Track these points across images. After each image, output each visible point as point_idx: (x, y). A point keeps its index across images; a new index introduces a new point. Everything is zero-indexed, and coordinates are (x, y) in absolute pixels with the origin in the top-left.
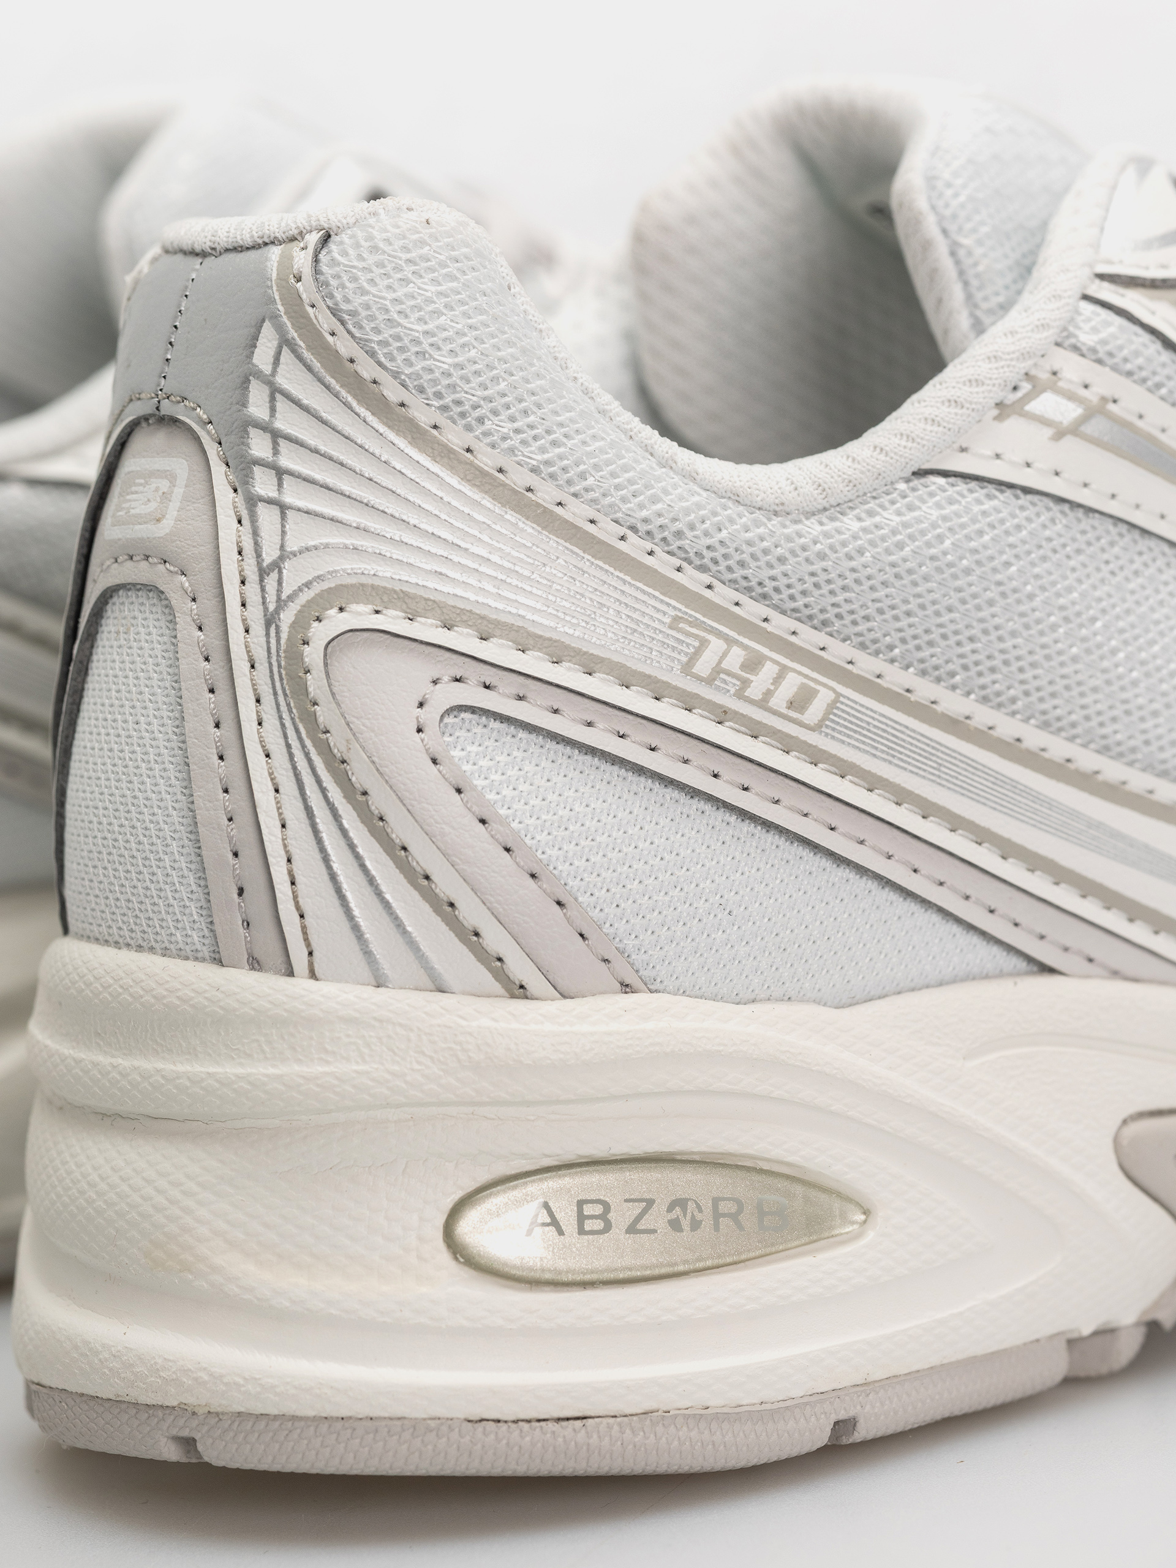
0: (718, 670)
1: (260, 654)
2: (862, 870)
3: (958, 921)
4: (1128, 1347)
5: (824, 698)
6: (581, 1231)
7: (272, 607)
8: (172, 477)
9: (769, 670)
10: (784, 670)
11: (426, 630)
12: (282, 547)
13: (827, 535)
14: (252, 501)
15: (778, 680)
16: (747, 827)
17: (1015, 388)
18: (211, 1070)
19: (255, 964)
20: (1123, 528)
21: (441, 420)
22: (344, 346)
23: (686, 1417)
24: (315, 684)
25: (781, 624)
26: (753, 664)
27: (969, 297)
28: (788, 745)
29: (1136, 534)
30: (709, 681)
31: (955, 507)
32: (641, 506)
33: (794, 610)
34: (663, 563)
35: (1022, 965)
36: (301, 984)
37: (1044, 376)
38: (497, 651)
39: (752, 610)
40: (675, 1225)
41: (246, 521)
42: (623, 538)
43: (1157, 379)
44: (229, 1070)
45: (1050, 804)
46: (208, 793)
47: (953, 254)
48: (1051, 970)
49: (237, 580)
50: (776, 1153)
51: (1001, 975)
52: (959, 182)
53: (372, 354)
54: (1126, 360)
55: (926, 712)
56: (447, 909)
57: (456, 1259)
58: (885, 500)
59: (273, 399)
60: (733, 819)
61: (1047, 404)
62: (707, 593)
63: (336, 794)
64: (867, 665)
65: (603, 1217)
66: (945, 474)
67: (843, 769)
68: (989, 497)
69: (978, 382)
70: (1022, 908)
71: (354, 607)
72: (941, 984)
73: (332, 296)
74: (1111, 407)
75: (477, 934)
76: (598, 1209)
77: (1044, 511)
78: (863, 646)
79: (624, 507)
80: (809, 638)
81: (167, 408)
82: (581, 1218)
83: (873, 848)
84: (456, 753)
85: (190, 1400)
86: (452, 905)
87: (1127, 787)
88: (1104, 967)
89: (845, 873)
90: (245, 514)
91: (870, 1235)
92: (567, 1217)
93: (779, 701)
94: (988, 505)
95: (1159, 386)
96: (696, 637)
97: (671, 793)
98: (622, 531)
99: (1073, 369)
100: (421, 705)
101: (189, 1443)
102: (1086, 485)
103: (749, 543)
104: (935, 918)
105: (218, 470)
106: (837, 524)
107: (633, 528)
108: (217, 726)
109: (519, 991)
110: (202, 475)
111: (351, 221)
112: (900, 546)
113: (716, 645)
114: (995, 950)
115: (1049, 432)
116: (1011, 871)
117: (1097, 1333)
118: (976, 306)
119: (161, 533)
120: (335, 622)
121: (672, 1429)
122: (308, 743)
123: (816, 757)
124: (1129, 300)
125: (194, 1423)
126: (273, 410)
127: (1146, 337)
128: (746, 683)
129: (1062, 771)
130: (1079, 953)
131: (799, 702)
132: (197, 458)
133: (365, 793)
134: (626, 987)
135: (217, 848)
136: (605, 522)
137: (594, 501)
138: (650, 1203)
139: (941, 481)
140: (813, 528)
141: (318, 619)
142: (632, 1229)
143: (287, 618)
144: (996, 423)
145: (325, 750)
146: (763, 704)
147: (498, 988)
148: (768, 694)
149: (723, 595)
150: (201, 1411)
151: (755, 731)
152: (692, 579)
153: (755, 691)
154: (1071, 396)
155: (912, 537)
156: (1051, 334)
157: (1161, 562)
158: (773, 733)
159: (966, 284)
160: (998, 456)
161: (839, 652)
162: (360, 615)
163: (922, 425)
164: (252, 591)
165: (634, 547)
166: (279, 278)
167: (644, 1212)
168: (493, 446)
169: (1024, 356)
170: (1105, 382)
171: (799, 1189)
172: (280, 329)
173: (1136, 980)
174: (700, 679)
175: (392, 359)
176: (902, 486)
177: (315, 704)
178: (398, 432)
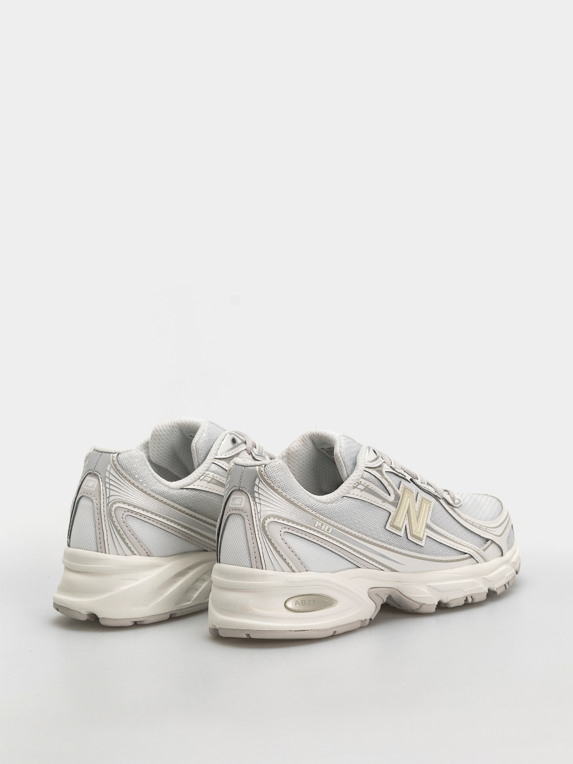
0: (318, 526)
1: (258, 524)
2: (336, 554)
3: (348, 560)
4: (368, 622)
5: (331, 529)
6: (302, 605)
7: (260, 518)
8: (242, 499)
9: (324, 525)
10: (326, 525)
11: (280, 521)
12: (261, 510)
13: (331, 506)
14: (256, 503)
15: (325, 527)
16: (322, 548)
17: (356, 484)
18: (252, 583)
19: (257, 568)
20: (370, 504)
21: (282, 492)
22: (269, 481)
23: (316, 630)
24: (266, 529)
25: (325, 519)
26: (322, 525)
27: (346, 469)
28: (327, 536)
29: (371, 504)
30: (317, 528)
31: (348, 502)
32: (308, 503)
33: (327, 517)
34: (310, 511)
35: (355, 567)
36: (264, 571)
37: (359, 482)
38: (290, 524)
39: (322, 517)
40: (314, 604)
41: (255, 506)
42: (305, 507)
43: (374, 482)
44: (255, 583)
45: (359, 543)
46: (250, 544)
47: (344, 463)
48: (359, 567)
49: (255, 514)
50: (326, 594)
51: (353, 568)
52: (344, 452)
53: (273, 482)
54: (370, 480)
55: (343, 531)
56: (285, 560)
57: (286, 608)
58: (339, 501)
59: (258, 488)
60: (320, 547)
61: (360, 486)
62: (316, 515)
63: (269, 544)
64: (336, 524)
65: (304, 603)
66: (346, 497)
67: (334, 539)
68: (352, 500)
69: (351, 484)
70: (356, 558)
71: (271, 518)
72: (345, 570)
73: (267, 474)
74: (368, 487)
75: (288, 563)
76: (304, 602)
77: (359, 502)
78: (335, 521)
79: (306, 503)
80: (329, 521)
81: (241, 489)
82: (302, 603)
83: (338, 550)
84: (285, 538)
85: (249, 629)
86: (285, 559)
87: (376, 543)
88: (366, 567)
89: (334, 554)
90: (255, 505)
91: (338, 605)
92: (300, 602)
93: (326, 530)
94: (352, 501)
95: (374, 483)
96: (315, 521)
97: (312, 543)
98: (305, 506)
99: (363, 481)
100: (280, 532)
101: (248, 635)
102: (365, 498)
103: (321, 508)
104: (345, 560)
105: (251, 498)
106: (333, 504)
107: (306, 506)
108: (252, 534)
109: (294, 571)
110: (248, 499)
111: (269, 463)
112: (341, 507)
113: (318, 522)
114: (352, 564)
115: (360, 490)
116: (355, 553)
117: (364, 620)
118: (347, 470)
119: (241, 507)
120: (269, 520)
121: (314, 632)
122: (265, 537)
123: (330, 538)
124: (370, 470)
125: (250, 632)
126: (258, 490)
127: (373, 476)
128: (321, 527)
129: (361, 539)
130: (363, 565)
131: (328, 530)
132: (247, 496)
133: (274, 544)
134: (307, 571)
135: (252, 551)
136: (303, 505)
137: (302, 502)
138: (310, 601)
139: (346, 498)
140: (329, 505)
141: (266, 520)
142: (308, 604)
143: (261, 520)
144: (353, 489)
145: (268, 538)
146: (323, 530)
147: (291, 571)
148: (324, 529)
149: (318, 515)
150: (251, 630)
151: (323, 534)
152: (314, 513)
153: (322, 529)
154: (363, 485)
155: (342, 506)
156: (360, 476)
157: (374, 508)
158: (325, 534)
159: (346, 467)
160: (353, 494)
161: (332, 522)
162: (272, 519)
163: (343, 490)
164: (257, 515)
165: (307, 509)
166: (259, 471)
167: (310, 602)
168: (289, 495)
169: (357, 480)
170: (368, 483)
171: (329, 599)
172: (259, 479)
173: (370, 569)
174: (316, 527)
175: (275, 483)
176: (341, 499)
177: (266, 532)
178: (276, 493)
